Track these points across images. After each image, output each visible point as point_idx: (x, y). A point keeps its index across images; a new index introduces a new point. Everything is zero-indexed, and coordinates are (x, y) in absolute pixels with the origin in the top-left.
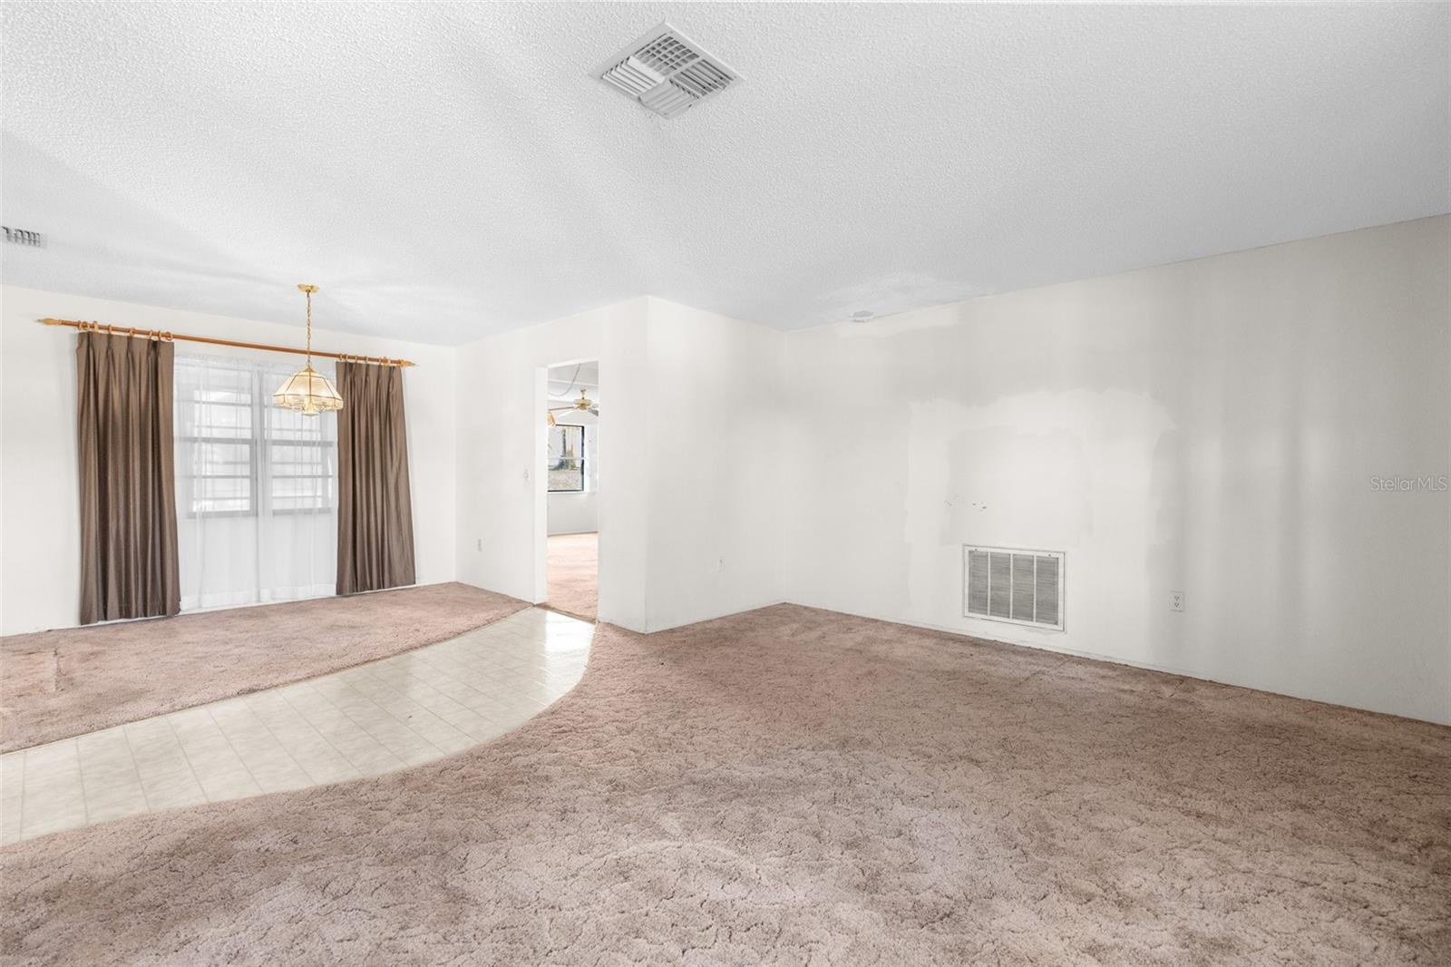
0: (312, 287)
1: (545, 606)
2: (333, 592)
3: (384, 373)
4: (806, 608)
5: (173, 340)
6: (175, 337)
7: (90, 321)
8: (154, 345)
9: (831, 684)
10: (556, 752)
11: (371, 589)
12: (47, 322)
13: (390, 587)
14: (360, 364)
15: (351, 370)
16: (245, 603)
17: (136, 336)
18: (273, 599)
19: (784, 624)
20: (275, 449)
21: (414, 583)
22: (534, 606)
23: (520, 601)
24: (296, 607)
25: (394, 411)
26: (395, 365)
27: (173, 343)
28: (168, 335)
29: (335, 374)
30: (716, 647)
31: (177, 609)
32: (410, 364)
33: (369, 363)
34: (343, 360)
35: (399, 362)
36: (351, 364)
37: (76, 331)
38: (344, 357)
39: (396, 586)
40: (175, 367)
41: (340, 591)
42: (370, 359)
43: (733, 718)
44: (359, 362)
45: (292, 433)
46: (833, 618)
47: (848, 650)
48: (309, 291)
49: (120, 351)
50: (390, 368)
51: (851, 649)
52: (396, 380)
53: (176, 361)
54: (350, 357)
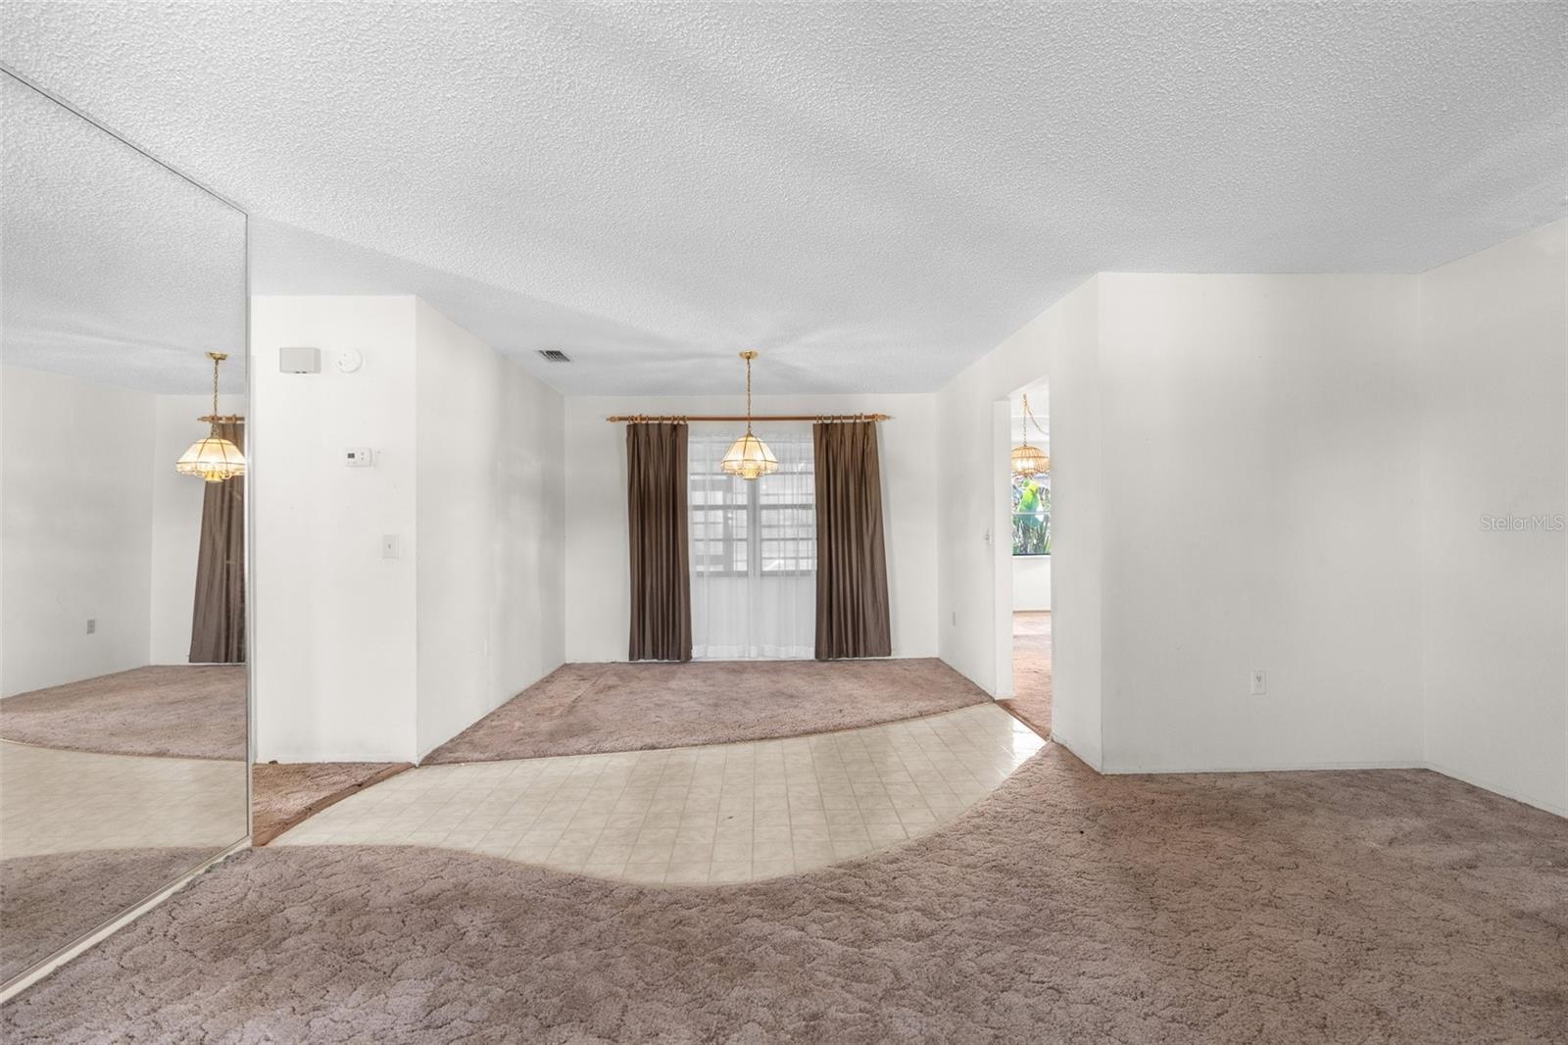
0: (750, 353)
1: (1005, 705)
2: (812, 656)
3: (859, 430)
4: (1471, 790)
5: (688, 422)
6: (689, 419)
7: (636, 415)
8: (674, 428)
9: (1407, 987)
10: (803, 930)
11: (848, 656)
12: (612, 419)
13: (865, 656)
14: (836, 424)
15: (827, 429)
16: (740, 657)
17: (665, 422)
18: (763, 656)
19: (1387, 811)
20: (764, 513)
21: (890, 654)
22: (994, 701)
23: (983, 693)
24: (776, 667)
25: (868, 473)
26: (870, 420)
27: (687, 425)
28: (683, 419)
29: (812, 437)
30: (1202, 825)
31: (689, 657)
32: (884, 417)
33: (844, 421)
34: (820, 422)
35: (873, 417)
36: (827, 425)
37: (627, 423)
38: (820, 418)
39: (871, 656)
40: (689, 445)
41: (818, 654)
42: (845, 418)
43: (1111, 982)
44: (835, 421)
45: (776, 497)
46: (1532, 827)
47: (1521, 915)
48: (749, 358)
49: (654, 434)
50: (865, 423)
51: (1535, 916)
52: (871, 437)
53: (689, 439)
54: (826, 418)
